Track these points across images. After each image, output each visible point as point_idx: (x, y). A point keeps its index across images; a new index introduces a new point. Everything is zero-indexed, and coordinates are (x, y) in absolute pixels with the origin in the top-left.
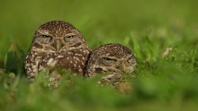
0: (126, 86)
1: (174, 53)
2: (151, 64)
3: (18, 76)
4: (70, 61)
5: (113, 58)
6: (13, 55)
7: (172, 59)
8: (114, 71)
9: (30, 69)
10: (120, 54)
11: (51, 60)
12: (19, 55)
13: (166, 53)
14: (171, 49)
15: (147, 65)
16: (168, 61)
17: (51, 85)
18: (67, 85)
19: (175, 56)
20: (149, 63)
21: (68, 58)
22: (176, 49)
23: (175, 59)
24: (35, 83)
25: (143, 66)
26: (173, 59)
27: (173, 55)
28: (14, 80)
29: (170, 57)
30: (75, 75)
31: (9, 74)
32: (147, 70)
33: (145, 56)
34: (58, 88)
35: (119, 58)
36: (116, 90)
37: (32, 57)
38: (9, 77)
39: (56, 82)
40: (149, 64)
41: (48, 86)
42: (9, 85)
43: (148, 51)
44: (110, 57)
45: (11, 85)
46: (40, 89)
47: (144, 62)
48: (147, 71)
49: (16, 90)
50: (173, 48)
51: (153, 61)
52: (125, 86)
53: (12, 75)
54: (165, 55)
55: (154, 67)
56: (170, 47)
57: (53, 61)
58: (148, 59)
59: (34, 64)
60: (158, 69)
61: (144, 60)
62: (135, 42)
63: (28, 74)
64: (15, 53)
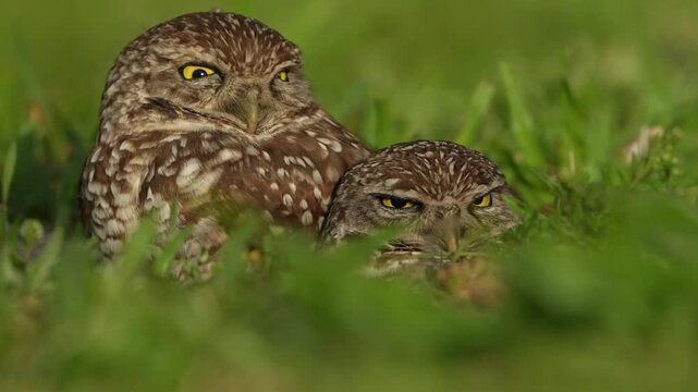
0: (480, 276)
1: (669, 147)
2: (579, 190)
3: (57, 235)
4: (270, 183)
5: (412, 194)
6: (39, 152)
7: (663, 173)
8: (417, 245)
9: (105, 205)
10: (437, 181)
11: (191, 167)
12: (61, 151)
13: (637, 149)
14: (658, 131)
15: (564, 193)
16: (646, 179)
17: (183, 271)
18: (248, 270)
19: (675, 160)
20: (570, 185)
21: (262, 171)
22: (677, 132)
23: (676, 172)
24: (121, 261)
25: (548, 199)
26: (667, 171)
27: (666, 157)
28: (39, 247)
29: (655, 161)
30: (278, 230)
31: (20, 223)
32: (564, 214)
33: (553, 160)
34: (210, 281)
35: (435, 197)
36: (441, 293)
37: (112, 162)
38: (21, 239)
39: (205, 258)
40: (570, 190)
41: (171, 275)
42: (20, 266)
43: (566, 139)
44: (399, 193)
45: (30, 269)
46: (140, 283)
47: (552, 181)
48: (564, 219)
49: (49, 287)
50: (668, 130)
51: (588, 177)
52: (474, 276)
53: (34, 228)
54: (634, 156)
55: (591, 203)
56: (654, 123)
57: (201, 173)
58: (569, 170)
59: (124, 186)
60: (606, 211)
61: (550, 173)
62: (516, 101)
63: (99, 222)
64: (46, 143)
